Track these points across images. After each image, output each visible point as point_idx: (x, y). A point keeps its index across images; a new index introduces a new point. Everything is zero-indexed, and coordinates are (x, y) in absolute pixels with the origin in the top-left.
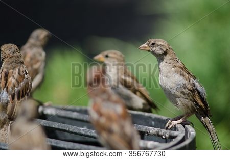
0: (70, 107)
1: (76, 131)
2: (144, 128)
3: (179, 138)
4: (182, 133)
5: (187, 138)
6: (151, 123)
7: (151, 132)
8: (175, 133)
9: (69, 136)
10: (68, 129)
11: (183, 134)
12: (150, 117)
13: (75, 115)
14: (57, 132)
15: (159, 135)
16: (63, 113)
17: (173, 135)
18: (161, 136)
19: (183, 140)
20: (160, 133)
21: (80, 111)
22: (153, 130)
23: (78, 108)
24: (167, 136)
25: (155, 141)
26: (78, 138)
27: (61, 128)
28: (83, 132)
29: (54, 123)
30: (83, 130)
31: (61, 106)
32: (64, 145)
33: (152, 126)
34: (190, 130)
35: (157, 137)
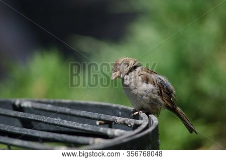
0: (44, 100)
1: (50, 121)
2: (111, 118)
3: (143, 126)
4: (146, 121)
5: (151, 126)
6: (118, 113)
7: (118, 121)
8: (139, 122)
9: (44, 127)
10: (42, 120)
11: (147, 123)
12: (117, 108)
13: (49, 107)
14: (33, 123)
15: (125, 124)
16: (38, 106)
17: (137, 123)
18: (127, 125)
19: (147, 128)
20: (126, 122)
21: (54, 104)
22: (119, 120)
23: (52, 101)
24: (132, 124)
25: (122, 129)
26: (52, 128)
27: (36, 119)
28: (56, 123)
29: (30, 114)
30: (56, 121)
31: (37, 99)
32: (39, 134)
33: (118, 116)
34: (153, 119)
35: (124, 126)
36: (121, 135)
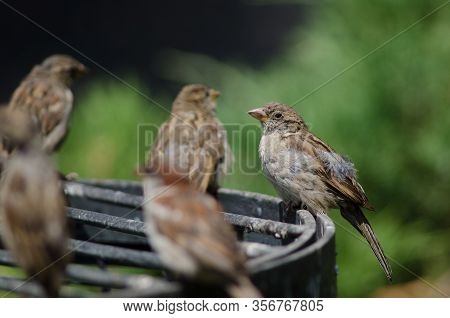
0: (109, 182)
1: (120, 226)
2: (242, 220)
3: (305, 237)
4: (311, 227)
5: (320, 236)
6: (256, 210)
7: (254, 226)
8: (297, 228)
9: (110, 236)
10: (104, 222)
11: (313, 231)
12: (254, 200)
13: (118, 196)
14: (86, 227)
15: (268, 232)
16: (96, 193)
17: (294, 231)
18: (274, 234)
19: (313, 240)
20: (271, 229)
21: (128, 190)
22: (257, 223)
23: (124, 183)
24: (283, 233)
25: (263, 243)
26: (124, 238)
27: (92, 219)
28: (132, 228)
29: (80, 210)
30: (132, 224)
31: (94, 180)
32: (98, 250)
33: (256, 216)
34: (326, 223)
35: (266, 236)
36: (261, 254)
